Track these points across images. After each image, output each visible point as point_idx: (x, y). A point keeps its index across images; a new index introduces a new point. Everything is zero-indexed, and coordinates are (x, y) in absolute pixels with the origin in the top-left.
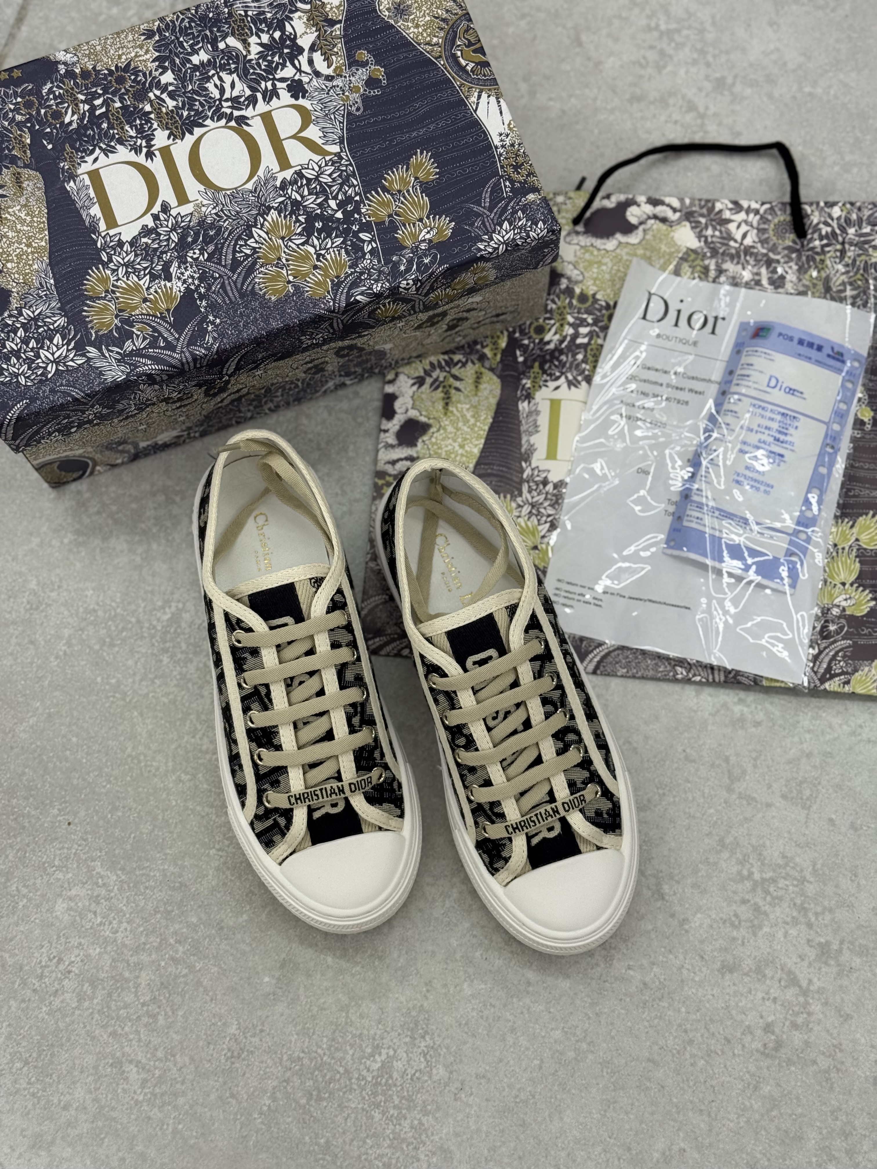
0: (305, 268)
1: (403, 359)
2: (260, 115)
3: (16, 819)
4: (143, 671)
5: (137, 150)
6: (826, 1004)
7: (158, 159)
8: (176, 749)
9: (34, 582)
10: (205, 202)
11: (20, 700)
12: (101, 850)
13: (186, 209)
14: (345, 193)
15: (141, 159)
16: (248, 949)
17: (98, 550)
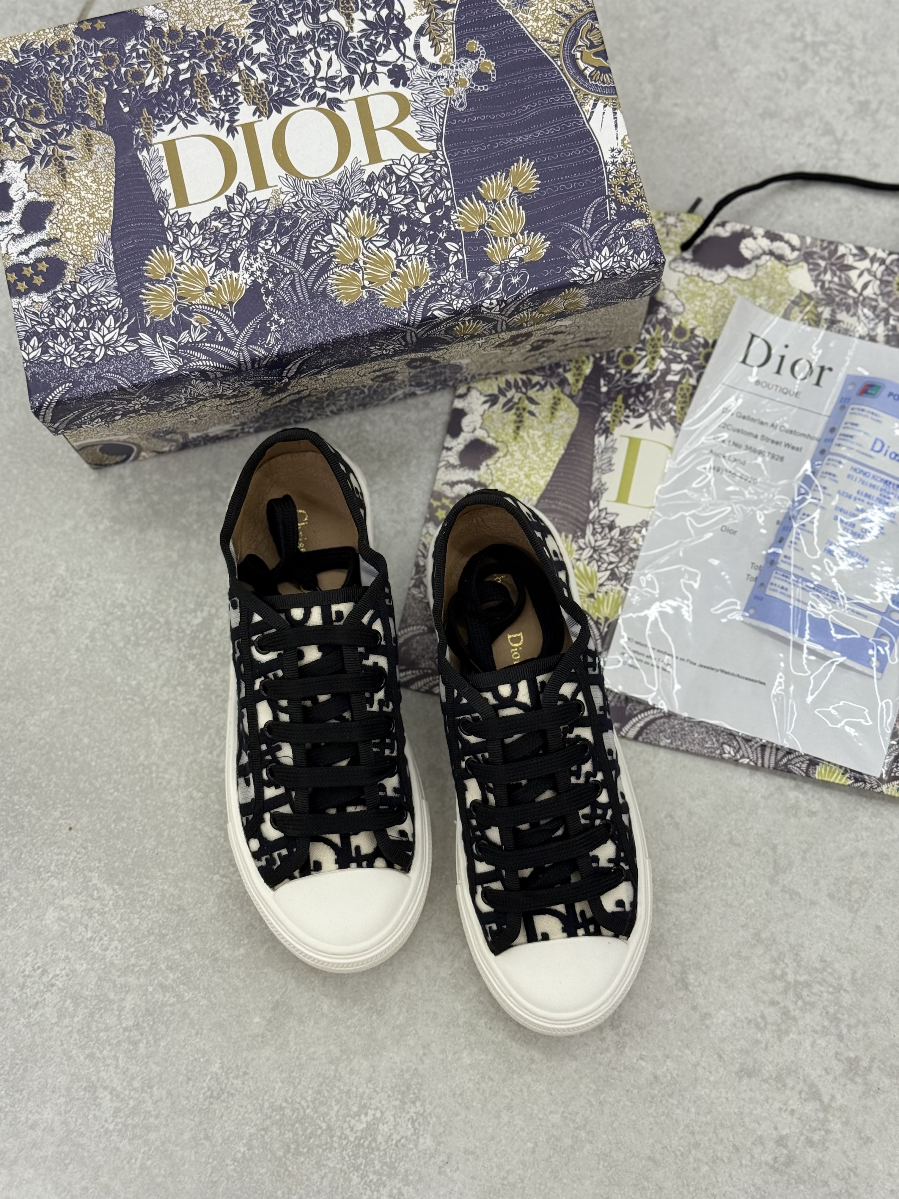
0: (384, 273)
1: (480, 375)
2: (355, 100)
3: (15, 817)
4: (166, 676)
5: (219, 124)
6: (846, 1123)
7: (240, 136)
8: (191, 763)
9: (63, 567)
10: (284, 189)
11: (35, 691)
12: (100, 861)
13: (263, 195)
14: (436, 197)
15: (222, 134)
16: (241, 985)
17: (133, 542)
